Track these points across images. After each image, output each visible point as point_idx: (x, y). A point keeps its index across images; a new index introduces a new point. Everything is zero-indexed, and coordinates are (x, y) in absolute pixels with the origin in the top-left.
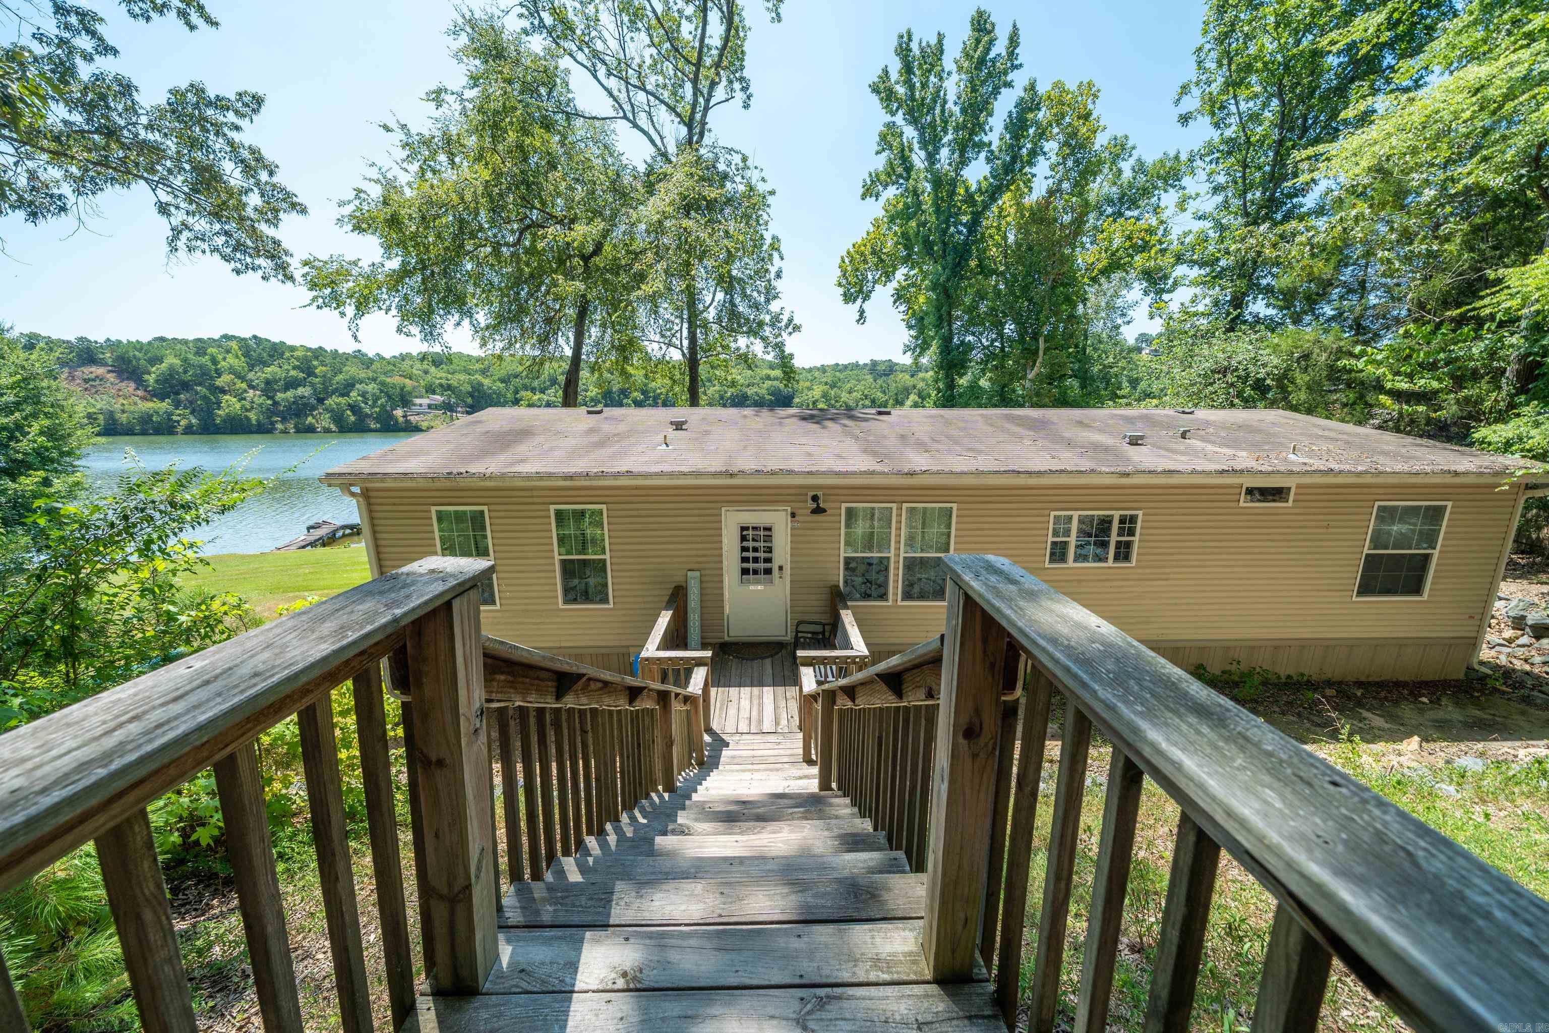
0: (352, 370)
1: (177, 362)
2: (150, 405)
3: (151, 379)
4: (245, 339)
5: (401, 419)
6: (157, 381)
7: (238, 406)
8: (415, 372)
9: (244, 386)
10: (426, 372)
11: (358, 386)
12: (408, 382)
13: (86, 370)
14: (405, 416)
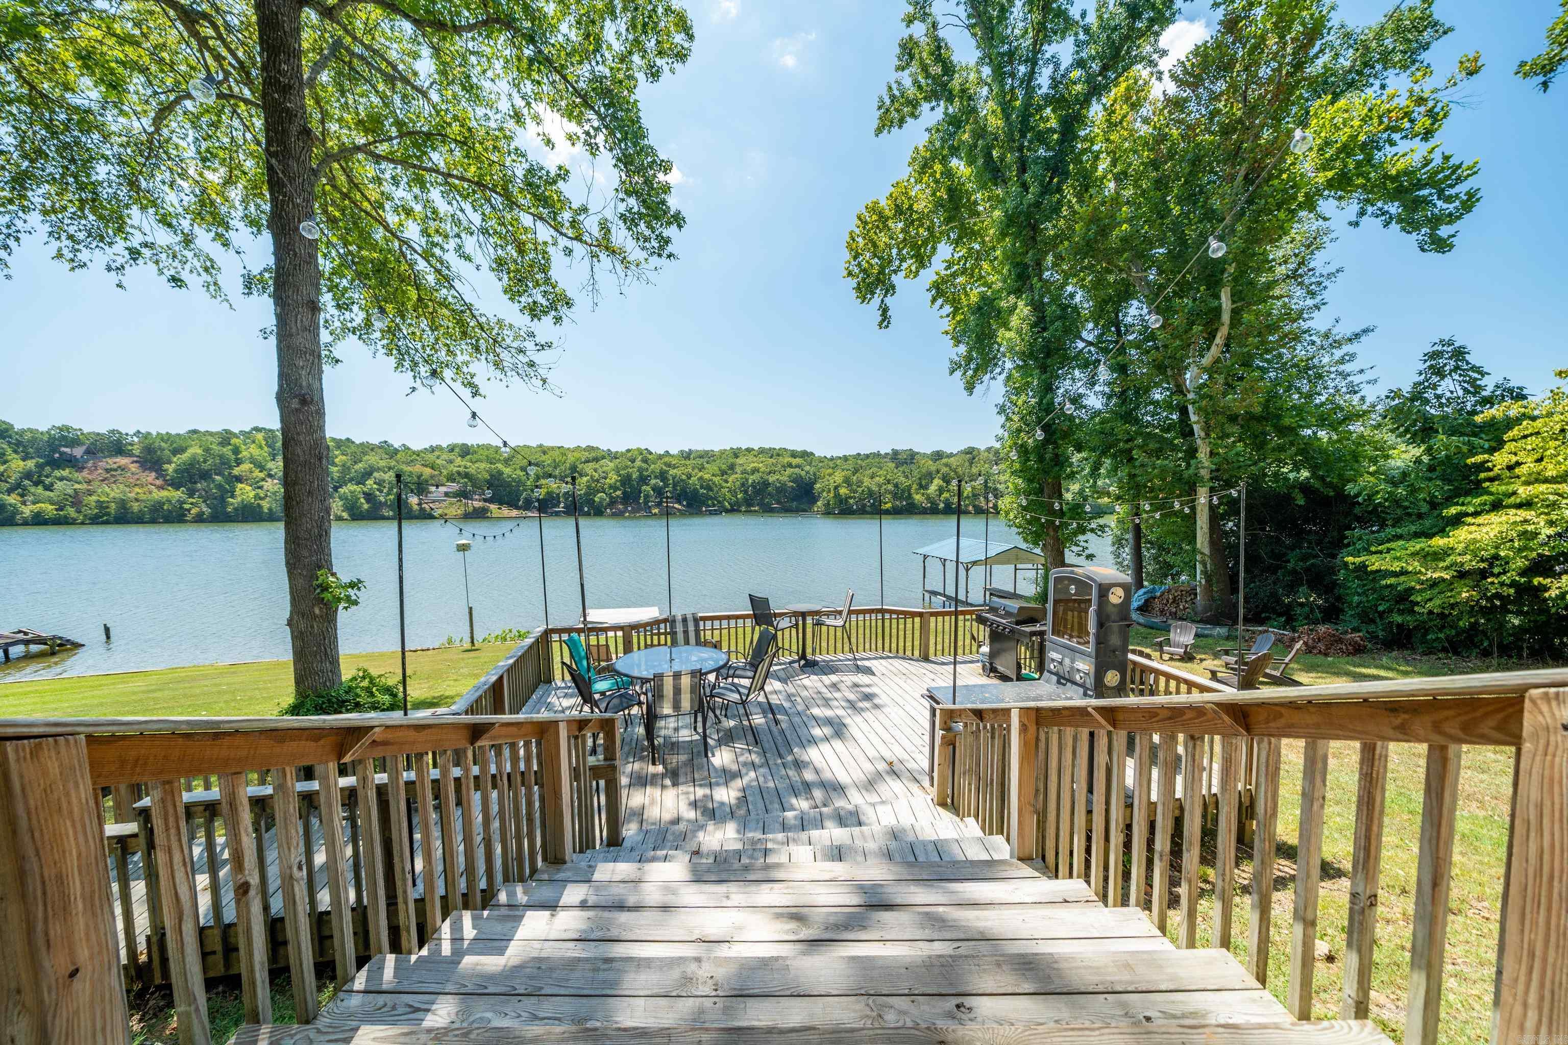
0: (372, 459)
1: (200, 451)
2: (164, 493)
3: (170, 468)
4: (270, 431)
5: (416, 507)
6: (176, 471)
7: (252, 494)
8: (439, 462)
9: (262, 475)
10: (451, 462)
11: (376, 474)
12: (427, 471)
13: (110, 461)
14: (420, 504)
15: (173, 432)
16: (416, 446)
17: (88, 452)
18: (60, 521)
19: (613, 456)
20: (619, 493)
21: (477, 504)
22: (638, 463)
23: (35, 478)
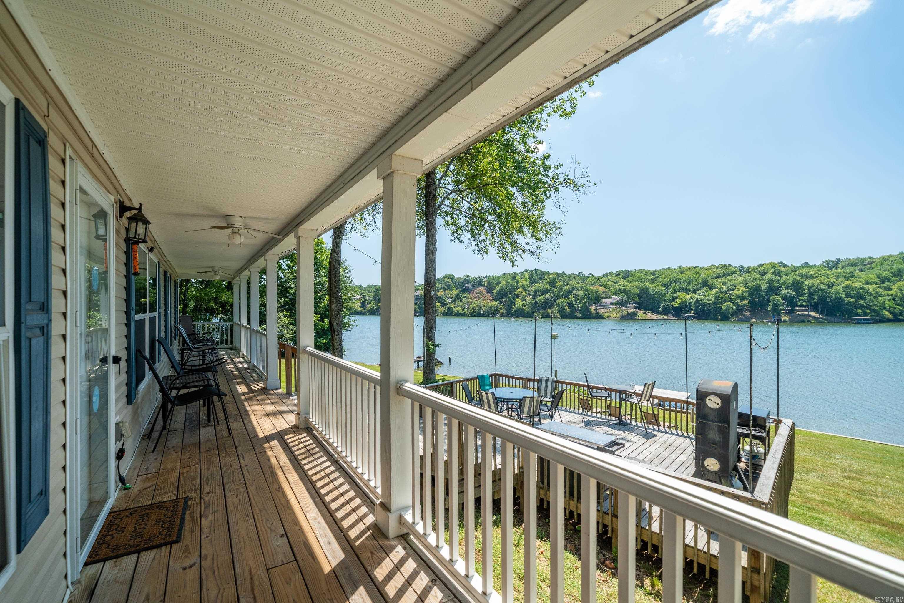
0: (573, 283)
1: (505, 283)
2: (492, 303)
3: (495, 291)
4: (531, 271)
5: (594, 311)
6: (497, 293)
7: (521, 304)
8: (609, 283)
9: (525, 294)
10: (616, 282)
11: (574, 292)
12: (602, 289)
13: (478, 289)
14: (596, 310)
15: (497, 275)
16: (596, 275)
17: (473, 286)
18: (463, 315)
19: (742, 270)
20: (746, 302)
21: (630, 310)
22: (769, 276)
23: (458, 297)
